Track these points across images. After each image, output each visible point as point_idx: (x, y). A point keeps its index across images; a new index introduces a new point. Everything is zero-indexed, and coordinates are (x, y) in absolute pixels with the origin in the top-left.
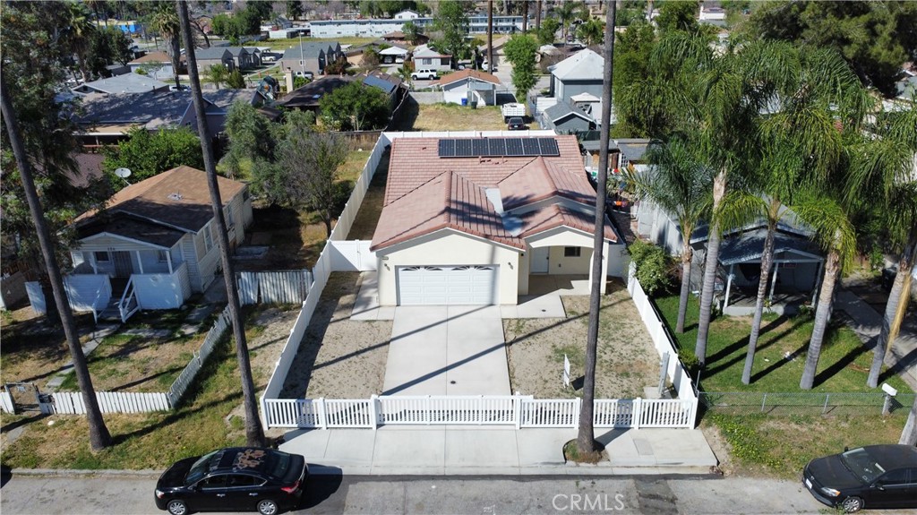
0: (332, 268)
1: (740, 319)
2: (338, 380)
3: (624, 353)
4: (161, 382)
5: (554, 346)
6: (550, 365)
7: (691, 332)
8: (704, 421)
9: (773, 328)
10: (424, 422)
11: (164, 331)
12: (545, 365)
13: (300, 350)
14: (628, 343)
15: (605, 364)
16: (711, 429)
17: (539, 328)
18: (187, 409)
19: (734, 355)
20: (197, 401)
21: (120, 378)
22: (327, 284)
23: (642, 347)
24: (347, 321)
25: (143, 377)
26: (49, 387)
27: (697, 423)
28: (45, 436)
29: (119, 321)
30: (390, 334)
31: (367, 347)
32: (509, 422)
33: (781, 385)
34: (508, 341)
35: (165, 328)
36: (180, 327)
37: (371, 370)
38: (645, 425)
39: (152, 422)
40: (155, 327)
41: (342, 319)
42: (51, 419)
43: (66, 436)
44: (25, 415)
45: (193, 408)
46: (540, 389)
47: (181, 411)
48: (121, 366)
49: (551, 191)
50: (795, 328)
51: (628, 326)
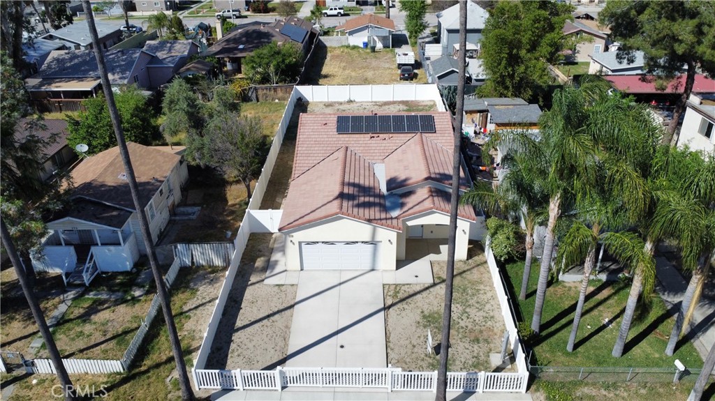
0: (250, 230)
1: (572, 285)
2: (253, 343)
3: (476, 319)
4: (117, 344)
5: (422, 312)
6: (418, 330)
7: (531, 299)
8: (533, 387)
9: (597, 294)
10: (318, 385)
11: (117, 293)
12: (414, 330)
13: (224, 314)
14: (481, 310)
15: (461, 330)
16: (538, 394)
17: (411, 292)
18: (137, 370)
19: (564, 321)
20: (145, 362)
21: (85, 340)
22: (247, 246)
23: (492, 314)
24: (261, 284)
25: (103, 339)
26: (32, 348)
27: (528, 388)
28: (30, 394)
29: (83, 285)
30: (294, 298)
31: (276, 310)
32: (383, 386)
33: (597, 352)
34: (387, 305)
35: (118, 291)
36: (131, 290)
37: (279, 333)
38: (488, 390)
39: (111, 382)
40: (111, 290)
41: (258, 282)
42: (35, 378)
43: (47, 394)
44: (15, 373)
45: (143, 369)
46: (409, 353)
47: (133, 372)
48: (86, 328)
49: (425, 175)
50: (614, 294)
51: (482, 292)
